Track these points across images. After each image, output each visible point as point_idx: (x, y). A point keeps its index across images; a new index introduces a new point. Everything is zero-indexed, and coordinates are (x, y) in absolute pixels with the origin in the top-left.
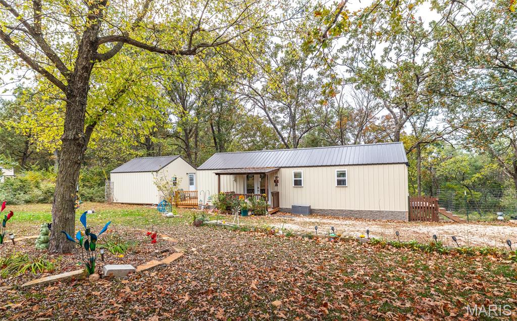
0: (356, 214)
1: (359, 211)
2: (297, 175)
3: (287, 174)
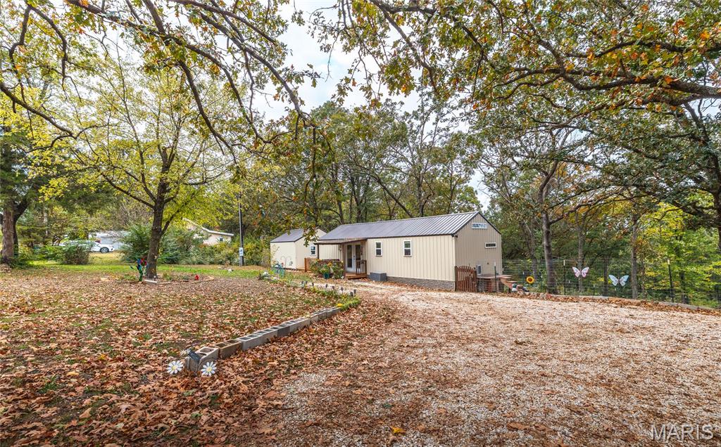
2: (378, 245)
3: (372, 244)
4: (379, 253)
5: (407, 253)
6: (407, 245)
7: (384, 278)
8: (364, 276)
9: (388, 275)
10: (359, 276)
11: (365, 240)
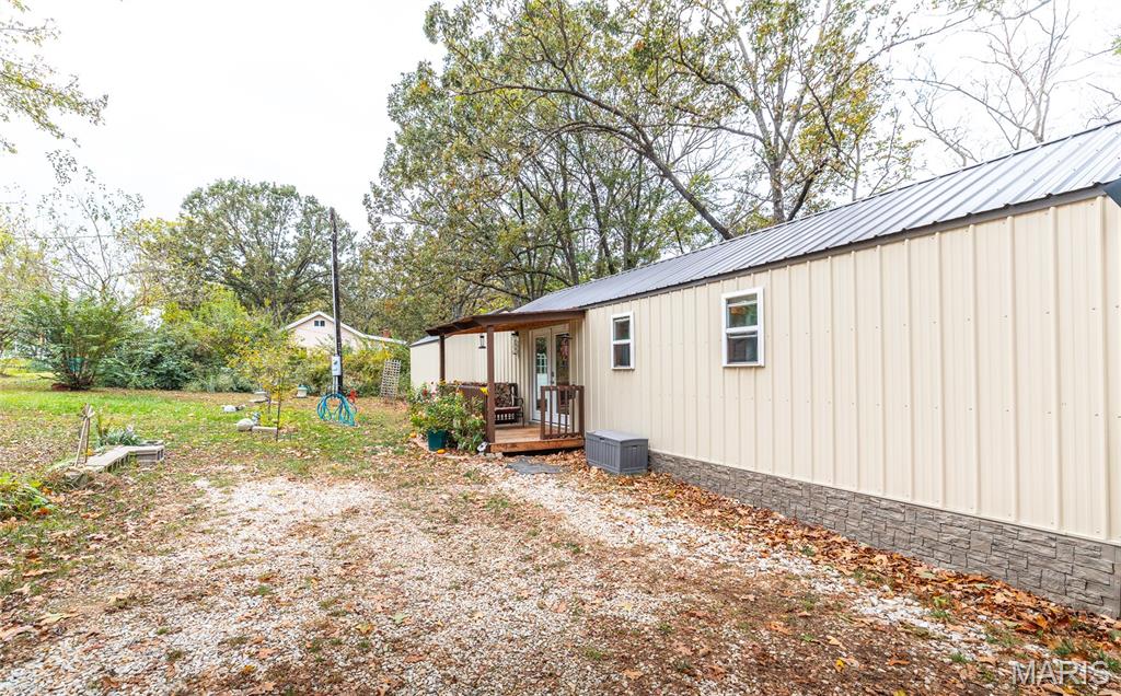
0: (798, 499)
1: (808, 486)
2: (623, 329)
3: (600, 326)
4: (622, 357)
5: (742, 350)
6: (742, 313)
7: (638, 460)
8: (567, 447)
9: (655, 448)
10: (551, 444)
11: (581, 313)
